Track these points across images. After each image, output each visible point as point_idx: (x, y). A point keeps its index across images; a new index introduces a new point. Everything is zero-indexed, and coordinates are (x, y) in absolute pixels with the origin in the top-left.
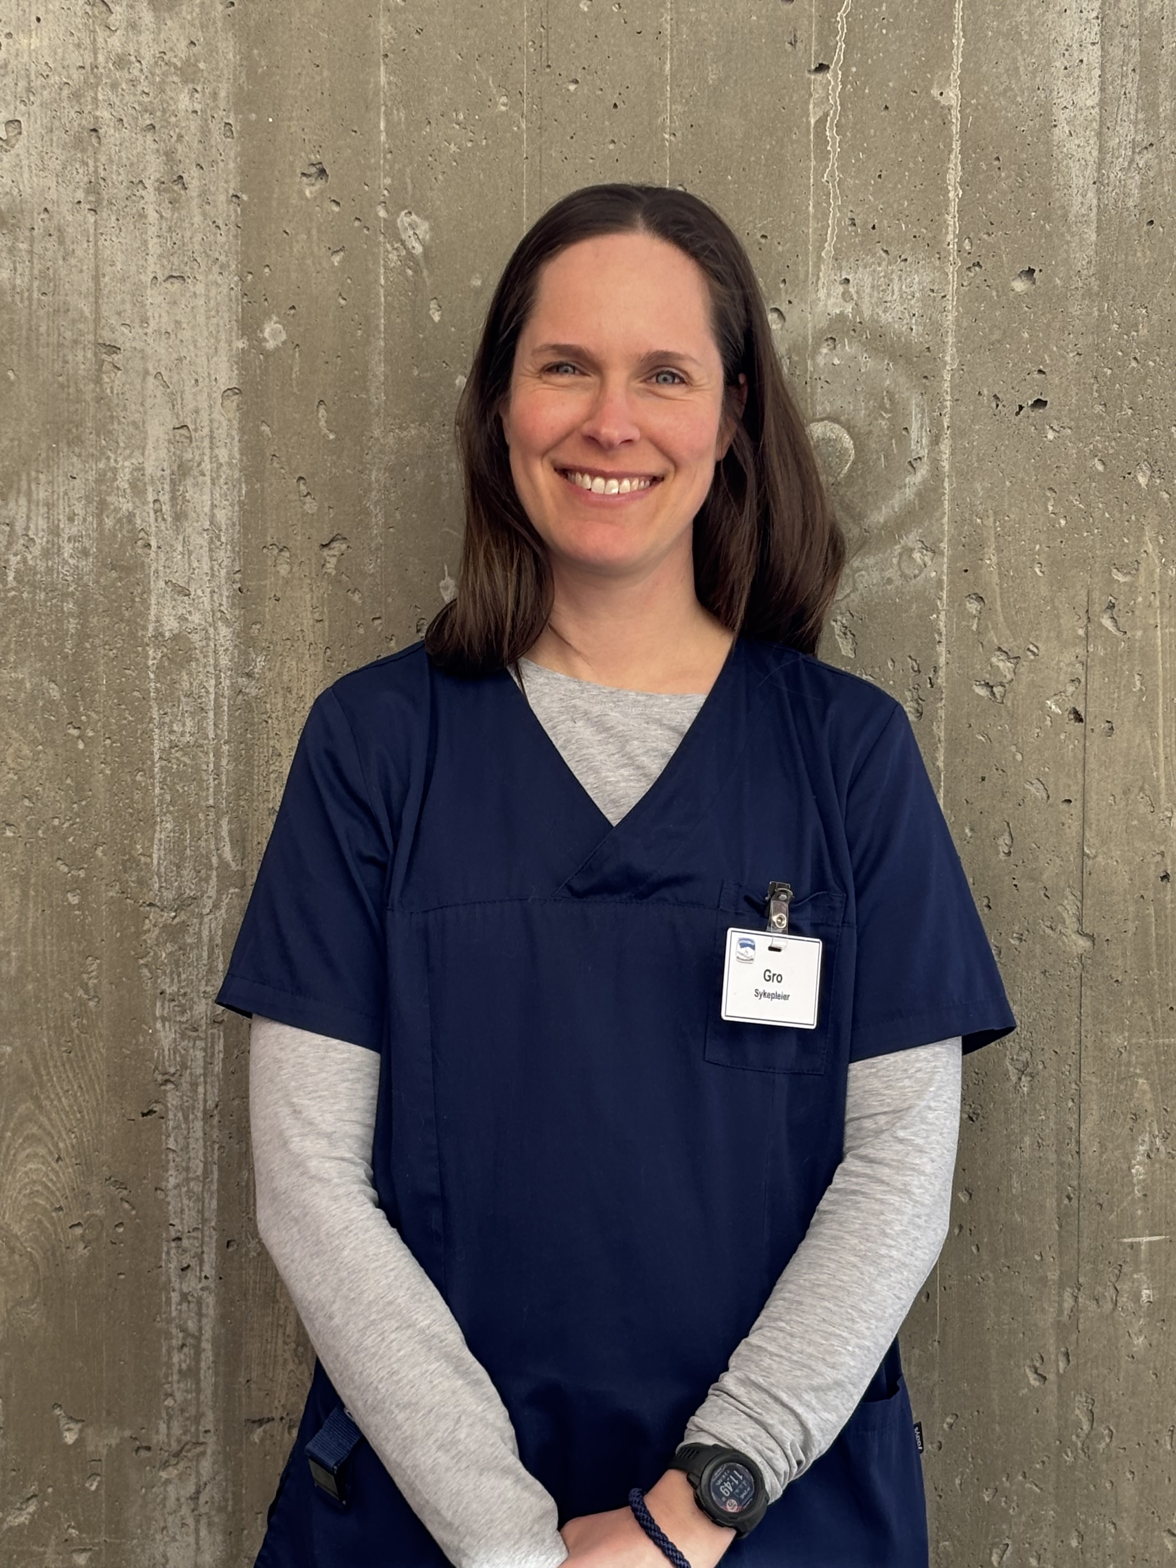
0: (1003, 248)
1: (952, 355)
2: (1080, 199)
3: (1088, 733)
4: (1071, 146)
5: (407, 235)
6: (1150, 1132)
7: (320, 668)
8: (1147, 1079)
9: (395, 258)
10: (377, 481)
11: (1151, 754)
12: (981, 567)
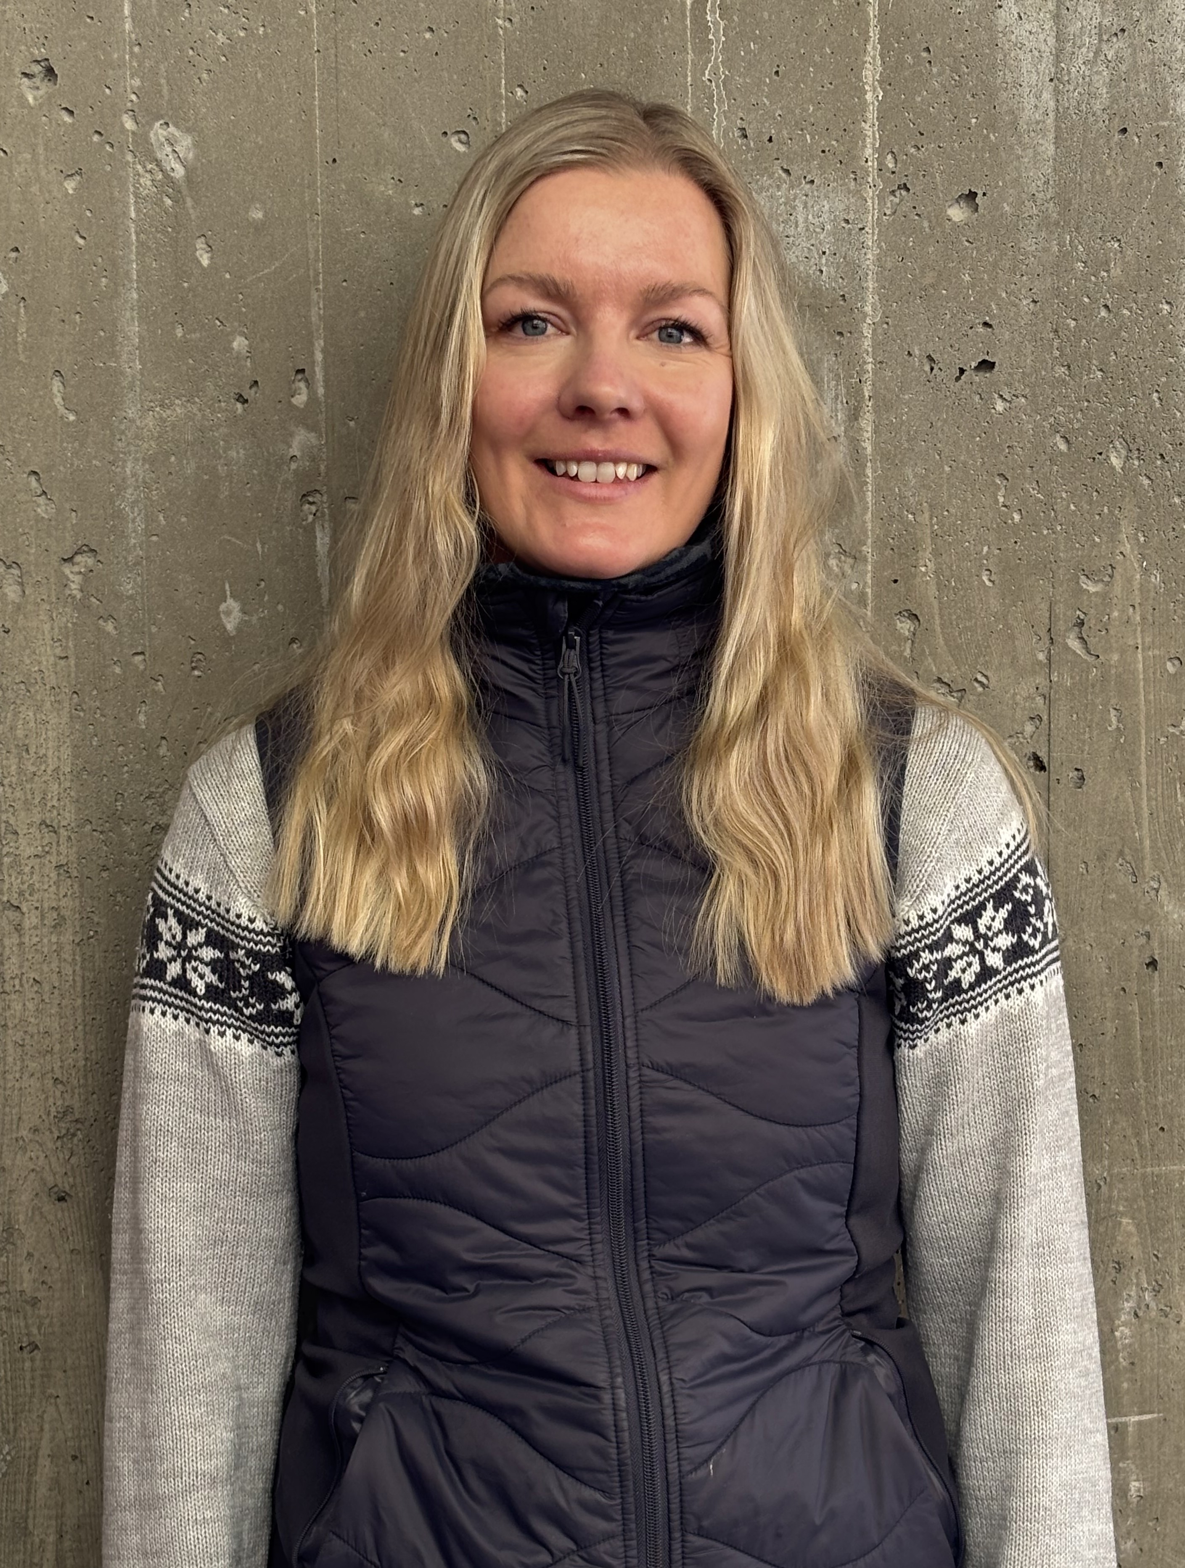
0: (936, 165)
1: (873, 304)
2: (1033, 101)
3: (1053, 783)
4: (1021, 31)
5: (164, 153)
6: (1137, 1285)
7: (65, 719)
8: (1133, 1218)
9: (149, 183)
10: (134, 475)
11: (1132, 809)
12: (914, 576)
